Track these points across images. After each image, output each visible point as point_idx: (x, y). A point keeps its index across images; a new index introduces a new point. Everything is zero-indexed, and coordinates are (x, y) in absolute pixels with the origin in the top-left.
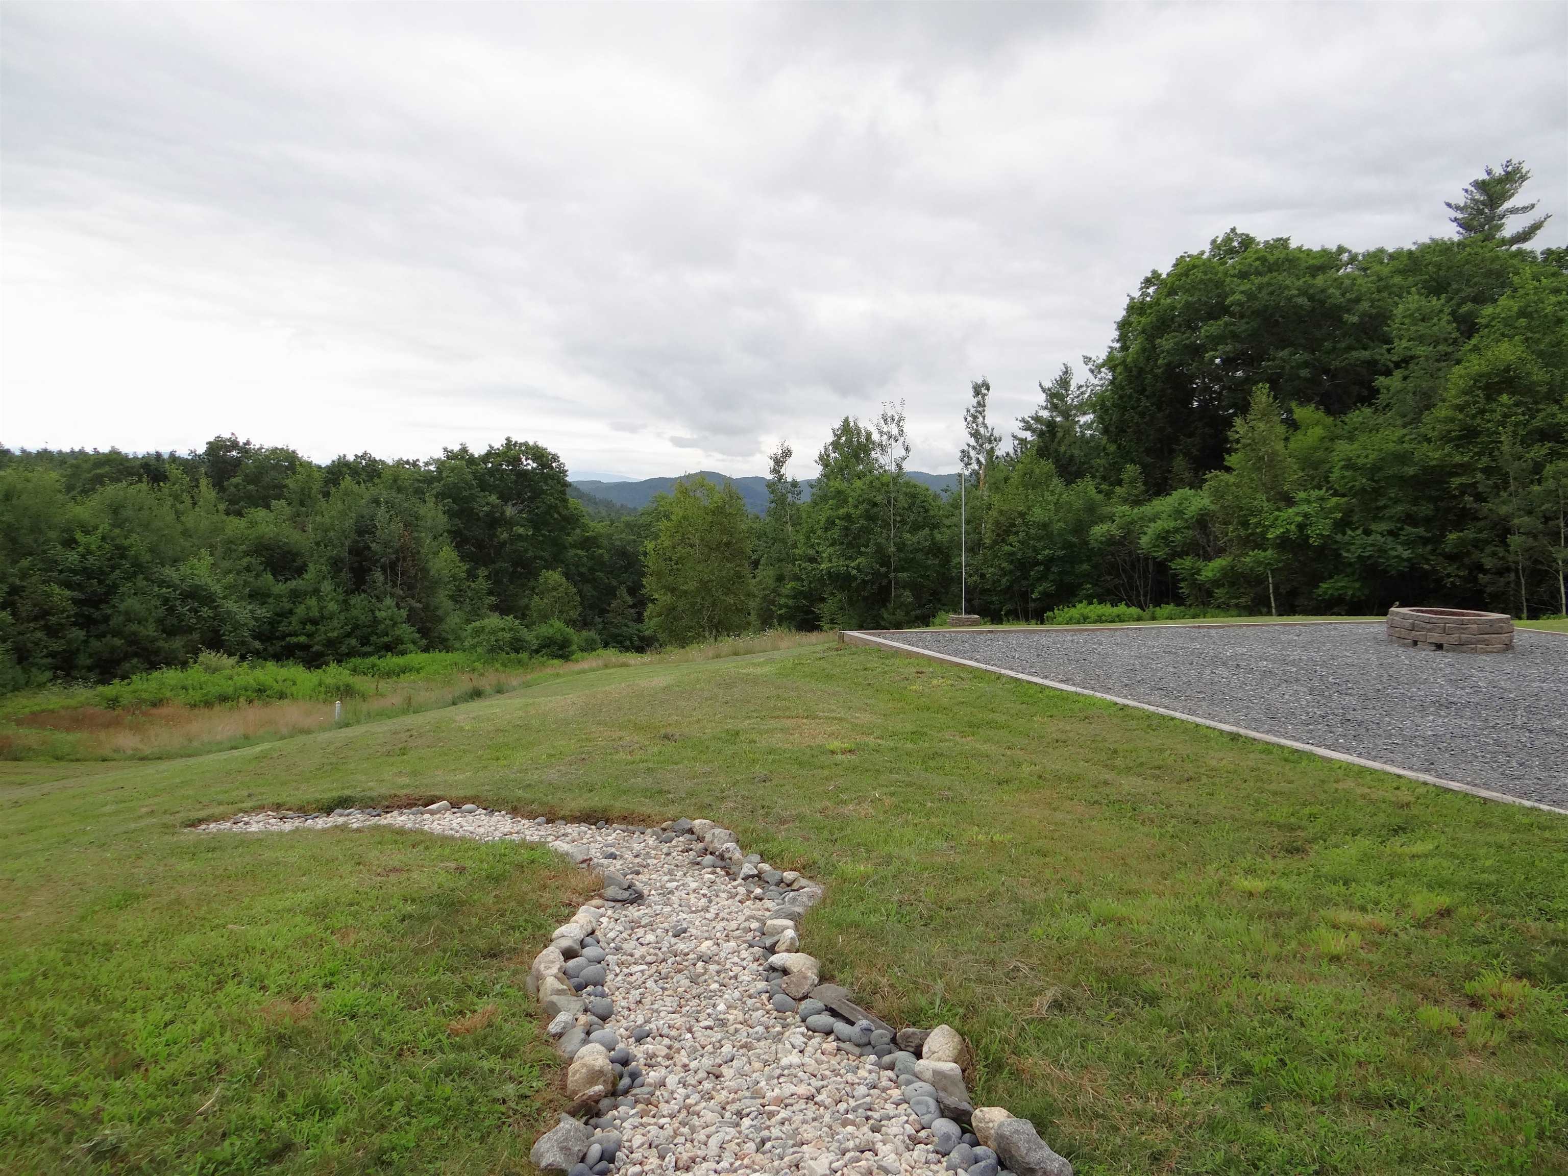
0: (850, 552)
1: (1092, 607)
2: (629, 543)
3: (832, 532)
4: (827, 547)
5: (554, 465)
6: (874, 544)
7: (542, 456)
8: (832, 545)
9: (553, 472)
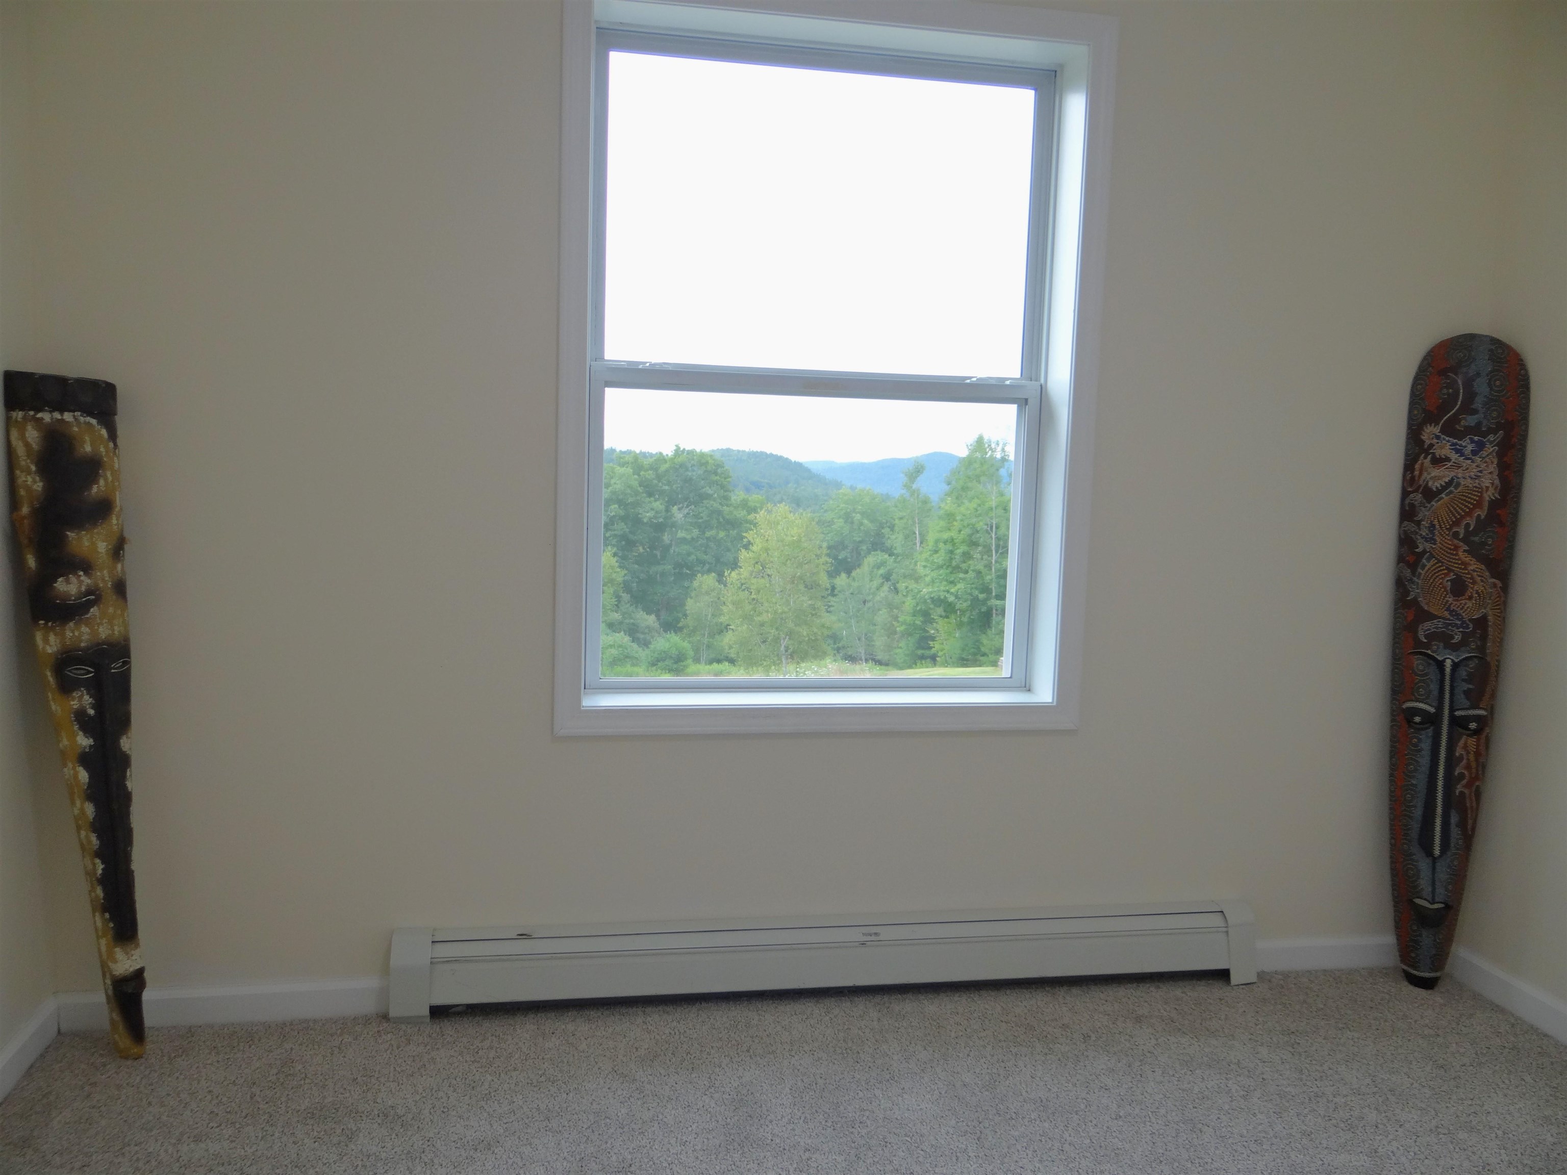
0: (952, 577)
3: (938, 555)
4: (932, 571)
5: (719, 471)
6: (973, 571)
7: (707, 463)
8: (936, 569)
9: (718, 477)
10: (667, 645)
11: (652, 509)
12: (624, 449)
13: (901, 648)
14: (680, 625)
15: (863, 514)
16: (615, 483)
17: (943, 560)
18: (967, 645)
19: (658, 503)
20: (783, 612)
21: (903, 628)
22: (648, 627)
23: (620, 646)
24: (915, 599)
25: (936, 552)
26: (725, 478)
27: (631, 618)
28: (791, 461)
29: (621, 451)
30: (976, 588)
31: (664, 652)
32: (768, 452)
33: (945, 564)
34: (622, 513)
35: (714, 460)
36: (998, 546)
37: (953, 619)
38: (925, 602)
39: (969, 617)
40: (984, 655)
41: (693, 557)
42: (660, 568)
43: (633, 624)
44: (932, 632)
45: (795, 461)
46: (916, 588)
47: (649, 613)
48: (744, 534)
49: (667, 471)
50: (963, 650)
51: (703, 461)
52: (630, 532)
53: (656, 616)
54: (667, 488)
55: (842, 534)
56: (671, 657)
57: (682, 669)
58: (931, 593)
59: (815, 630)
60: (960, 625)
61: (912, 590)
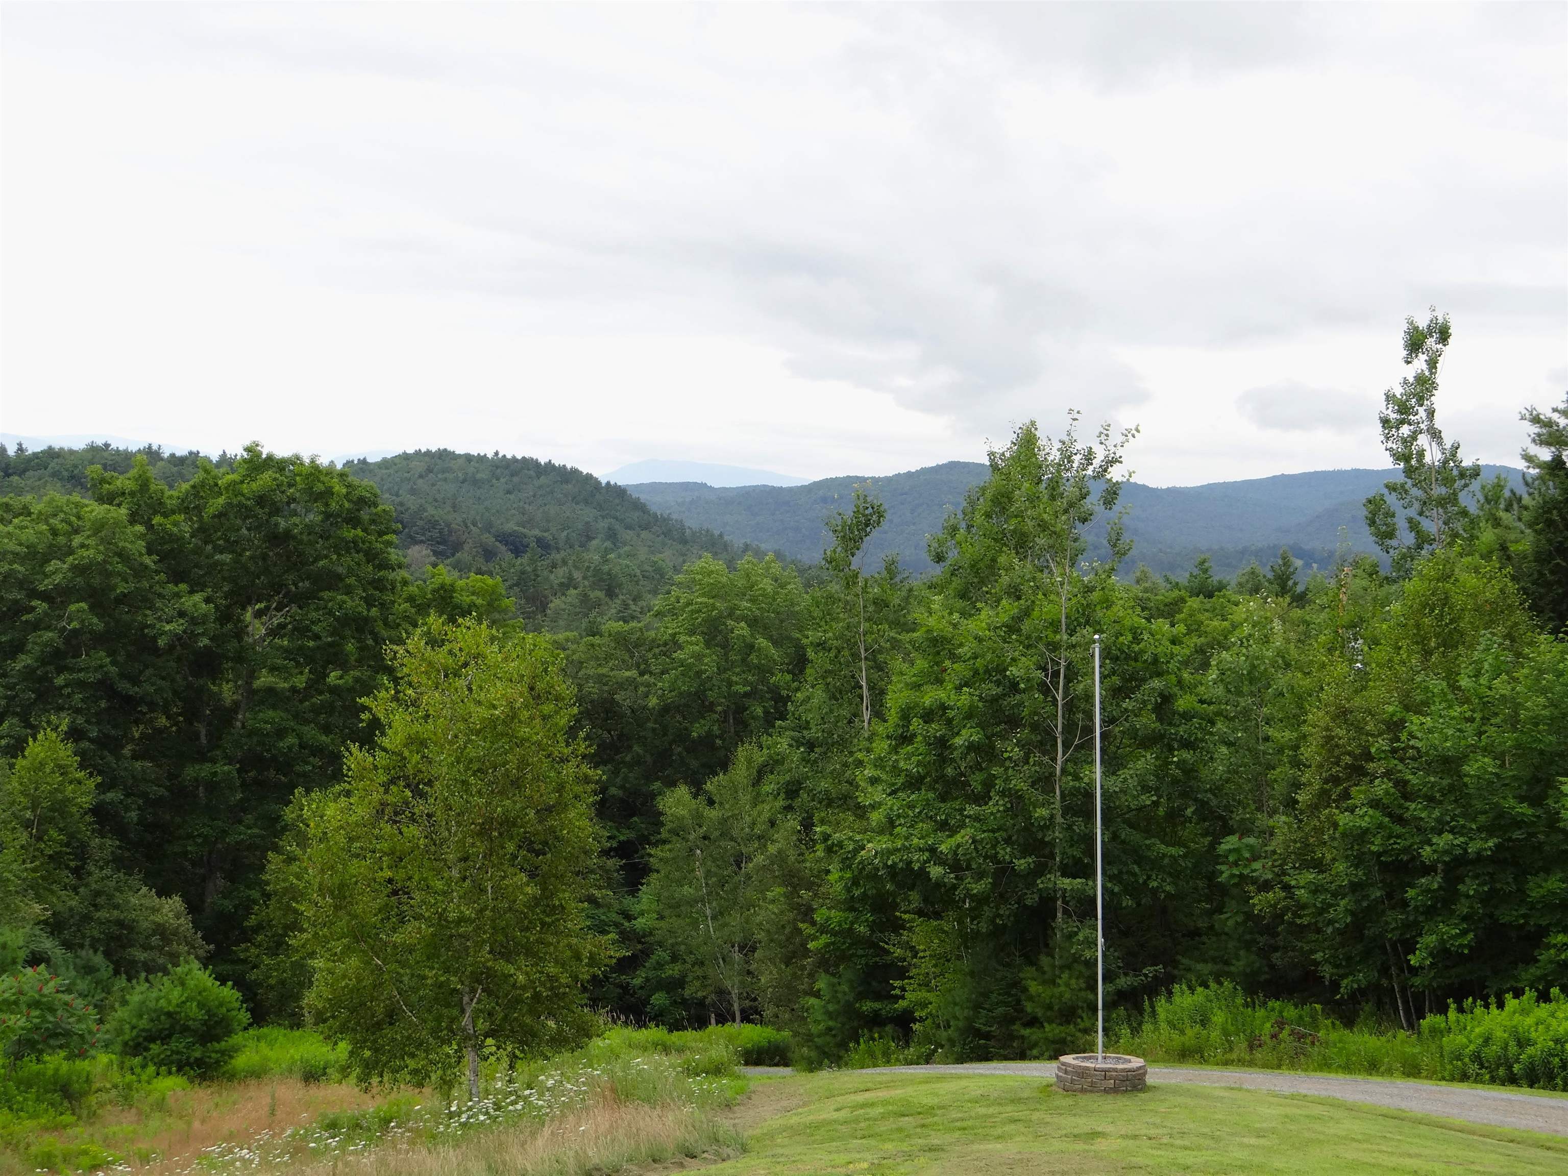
0: (944, 810)
1: (1543, 1010)
2: (621, 686)
3: (909, 748)
4: (893, 793)
5: (365, 515)
6: (1002, 794)
7: (329, 492)
8: (904, 788)
9: (359, 532)
10: (176, 995)
11: (182, 614)
12: (181, 451)
13: (817, 995)
14: (252, 921)
15: (753, 623)
16: (82, 546)
17: (919, 764)
18: (986, 995)
19: (198, 597)
20: (461, 920)
21: (824, 939)
22: (161, 930)
23: (35, 1004)
24: (849, 867)
25: (905, 739)
26: (381, 534)
27: (117, 907)
28: (600, 483)
29: (173, 455)
30: (1008, 841)
31: (169, 1014)
32: (543, 461)
33: (928, 774)
34: (98, 625)
35: (349, 486)
36: (1069, 728)
37: (949, 924)
38: (873, 876)
39: (993, 921)
40: (1033, 1022)
41: (291, 740)
42: (205, 770)
43: (120, 924)
44: (898, 952)
45: (608, 483)
46: (850, 838)
47: (163, 892)
48: (363, 700)
49: (221, 515)
50: (977, 1007)
51: (319, 487)
52: (122, 676)
53: (186, 900)
54: (227, 558)
55: (699, 674)
56: (185, 1029)
57: (217, 1062)
58: (890, 852)
59: (552, 970)
60: (967, 939)
61: (840, 845)
